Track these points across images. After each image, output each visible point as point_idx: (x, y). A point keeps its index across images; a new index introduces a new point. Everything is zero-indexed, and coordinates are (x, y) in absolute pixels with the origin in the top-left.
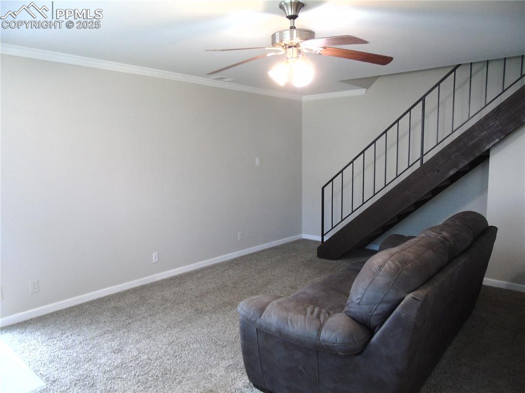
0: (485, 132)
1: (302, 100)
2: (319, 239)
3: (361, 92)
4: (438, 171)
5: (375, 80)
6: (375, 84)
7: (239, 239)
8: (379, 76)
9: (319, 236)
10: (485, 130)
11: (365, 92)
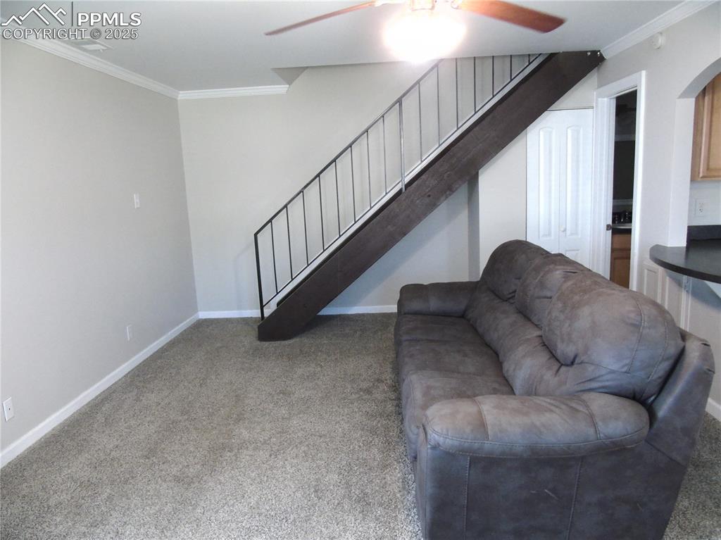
0: (481, 145)
1: (179, 98)
2: (256, 313)
3: (282, 89)
4: (429, 196)
5: (302, 72)
6: (300, 78)
7: (129, 339)
8: (307, 67)
9: (257, 309)
10: (481, 143)
11: (287, 89)
